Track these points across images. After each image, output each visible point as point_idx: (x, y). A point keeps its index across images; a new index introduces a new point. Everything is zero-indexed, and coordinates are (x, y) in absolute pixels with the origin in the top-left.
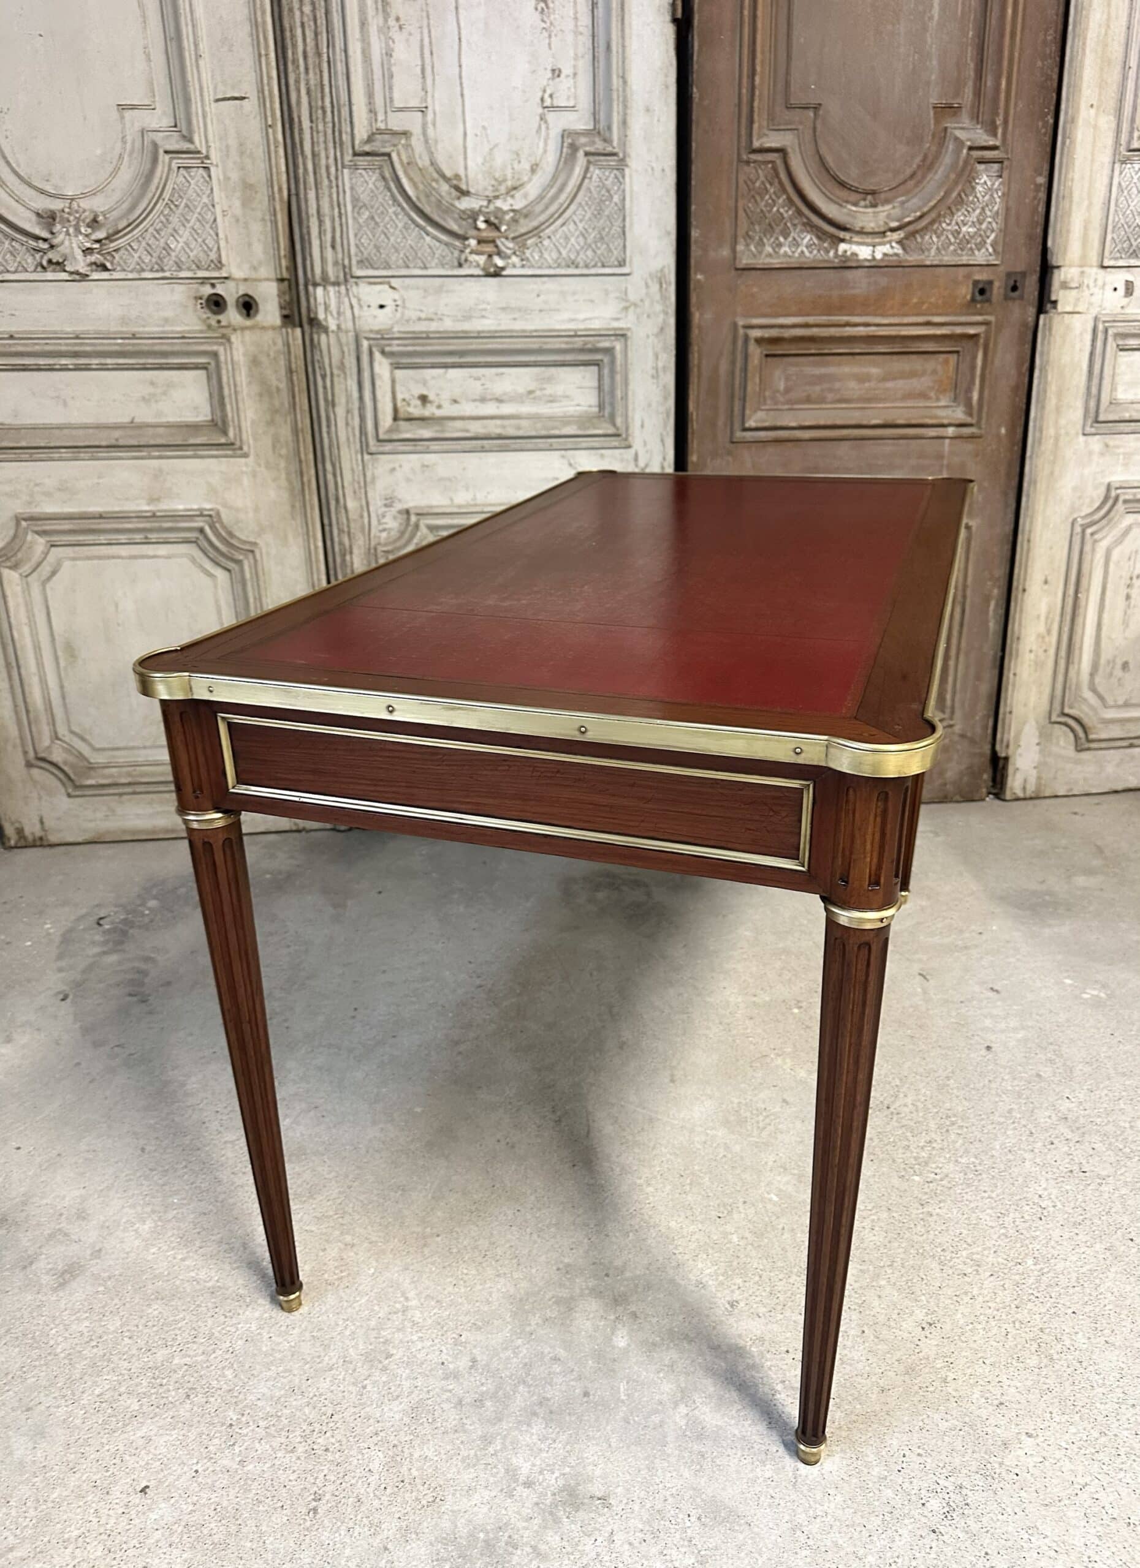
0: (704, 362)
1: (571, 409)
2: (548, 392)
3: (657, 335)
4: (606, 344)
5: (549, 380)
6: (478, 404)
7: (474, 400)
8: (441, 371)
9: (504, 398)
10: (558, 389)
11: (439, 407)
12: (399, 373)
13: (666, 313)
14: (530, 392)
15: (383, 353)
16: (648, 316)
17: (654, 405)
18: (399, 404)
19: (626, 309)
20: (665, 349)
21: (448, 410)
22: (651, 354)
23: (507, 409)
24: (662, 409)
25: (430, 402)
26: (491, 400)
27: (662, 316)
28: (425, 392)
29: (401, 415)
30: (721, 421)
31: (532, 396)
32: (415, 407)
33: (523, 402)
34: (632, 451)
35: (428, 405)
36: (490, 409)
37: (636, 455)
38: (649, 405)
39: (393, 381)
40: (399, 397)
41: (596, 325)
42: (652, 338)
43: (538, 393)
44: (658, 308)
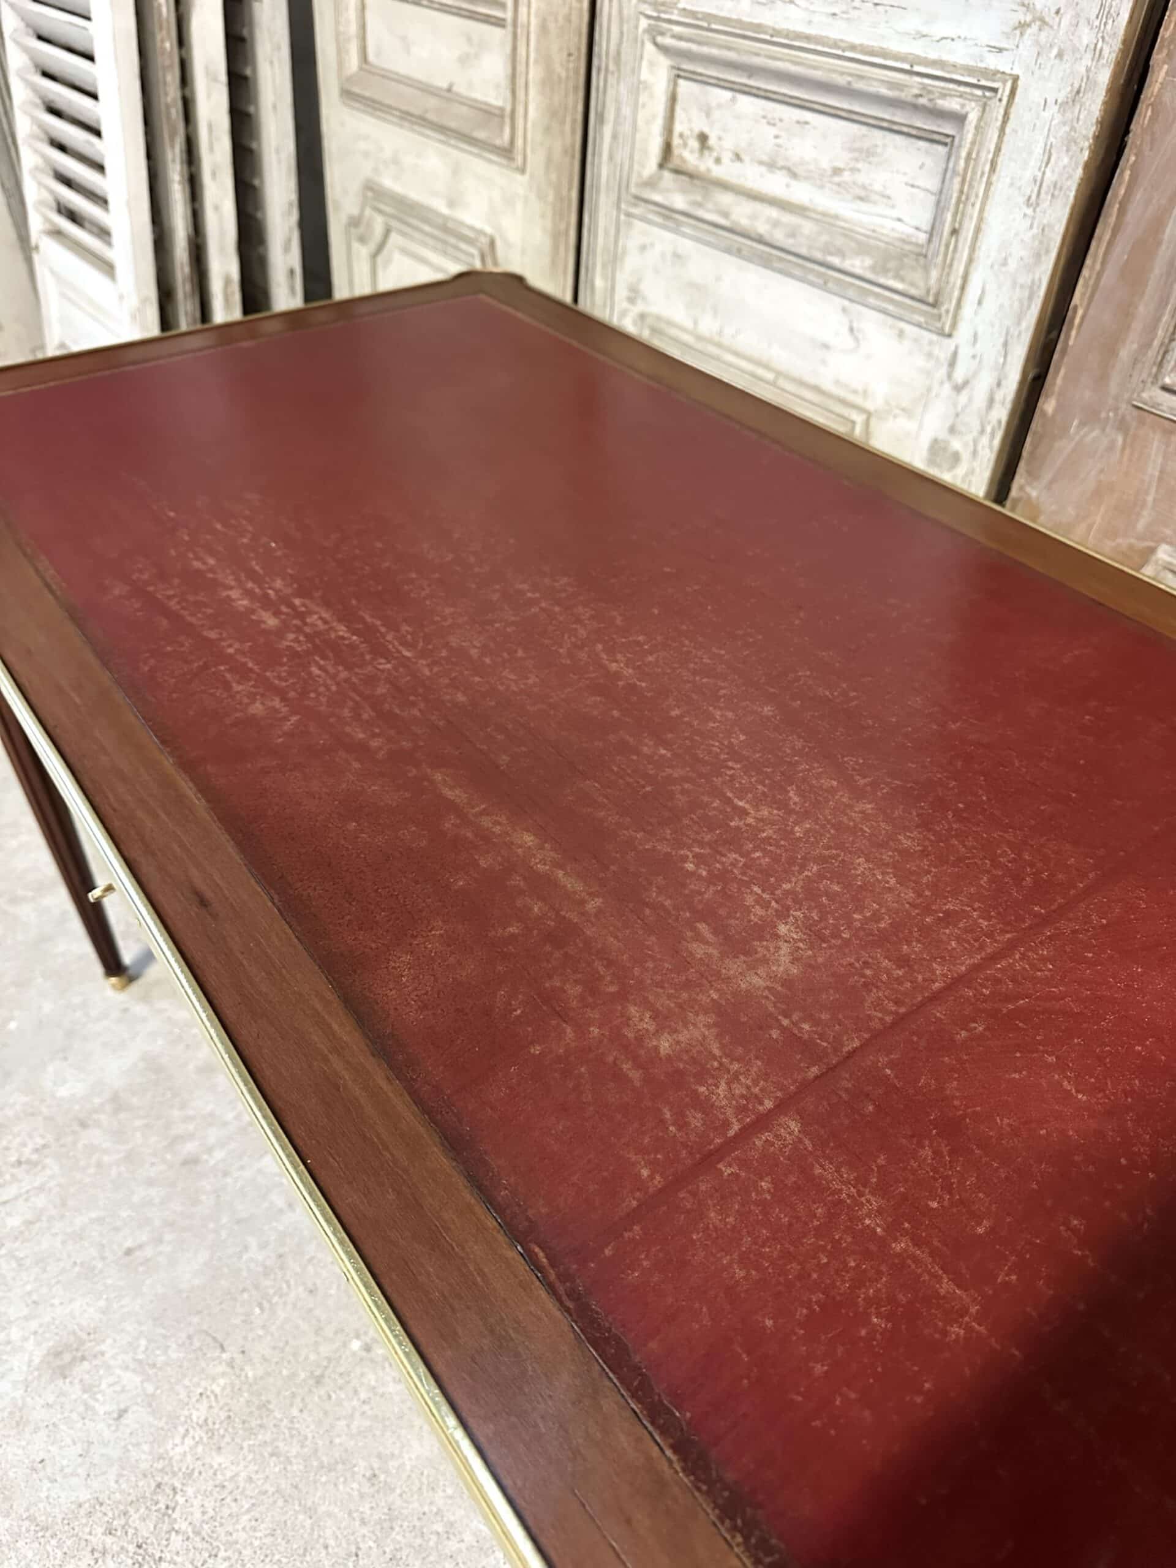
0: (1139, 196)
1: (890, 224)
2: (861, 178)
3: (1063, 106)
4: (952, 105)
5: (868, 154)
6: (763, 169)
7: (761, 163)
8: (727, 95)
9: (799, 170)
10: (876, 178)
11: (718, 161)
12: (684, 85)
13: (1097, 54)
14: (837, 171)
15: (656, 44)
16: (1060, 55)
17: (1013, 264)
18: (676, 141)
19: (1022, 26)
20: (1070, 142)
21: (725, 171)
22: (1039, 149)
23: (800, 193)
24: (1025, 279)
25: (709, 148)
26: (782, 168)
27: (1087, 60)
28: (706, 130)
29: (675, 162)
30: (1125, 353)
31: (836, 179)
32: (692, 152)
33: (822, 187)
34: (951, 344)
35: (706, 153)
36: (775, 184)
37: (955, 354)
38: (1005, 263)
39: (673, 99)
40: (678, 128)
41: (959, 55)
42: (1053, 109)
43: (846, 176)
44: (1086, 36)
